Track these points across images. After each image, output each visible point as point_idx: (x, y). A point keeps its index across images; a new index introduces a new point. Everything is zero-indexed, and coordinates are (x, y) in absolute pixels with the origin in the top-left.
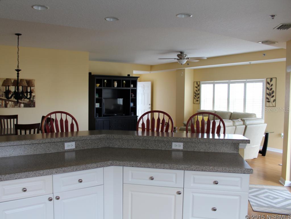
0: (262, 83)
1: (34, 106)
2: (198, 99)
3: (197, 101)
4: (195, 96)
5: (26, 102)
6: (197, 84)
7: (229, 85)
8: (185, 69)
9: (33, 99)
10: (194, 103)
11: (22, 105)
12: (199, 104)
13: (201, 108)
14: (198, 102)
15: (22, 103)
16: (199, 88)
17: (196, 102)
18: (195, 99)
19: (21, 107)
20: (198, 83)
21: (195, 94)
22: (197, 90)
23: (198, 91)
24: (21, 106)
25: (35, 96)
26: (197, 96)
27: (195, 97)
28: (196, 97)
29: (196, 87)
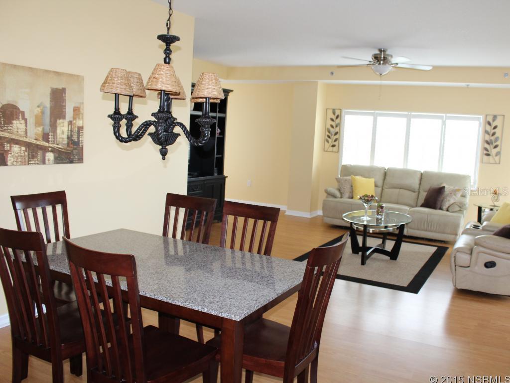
0: (477, 123)
1: (81, 160)
2: (336, 143)
3: (333, 146)
4: (329, 137)
5: (60, 146)
6: (334, 113)
7: (410, 120)
8: (317, 82)
9: (78, 138)
10: (325, 150)
11: (50, 156)
12: (338, 152)
13: (343, 161)
14: (335, 149)
15: (49, 151)
16: (338, 121)
17: (331, 149)
18: (328, 142)
19: (47, 162)
20: (338, 113)
21: (327, 133)
22: (334, 126)
23: (336, 126)
24: (46, 158)
25: (82, 127)
26: (333, 137)
27: (327, 137)
28: (329, 139)
29: (332, 120)
